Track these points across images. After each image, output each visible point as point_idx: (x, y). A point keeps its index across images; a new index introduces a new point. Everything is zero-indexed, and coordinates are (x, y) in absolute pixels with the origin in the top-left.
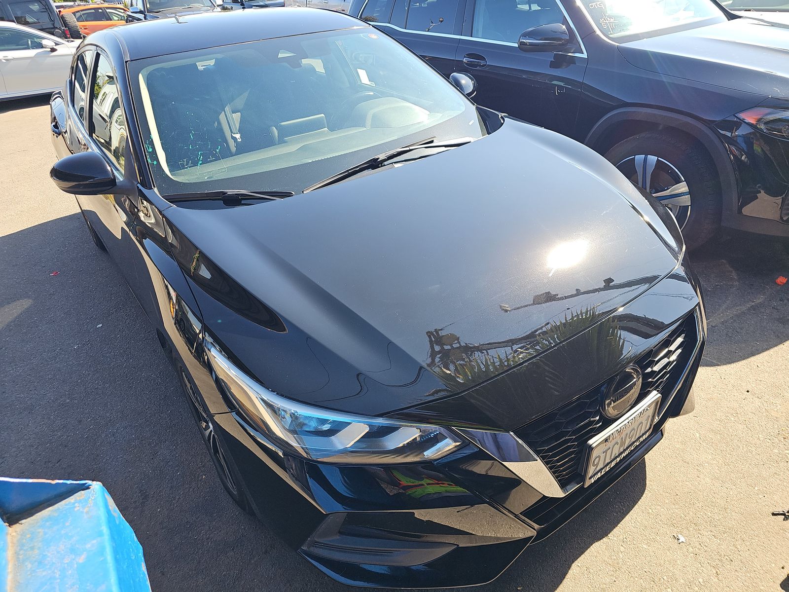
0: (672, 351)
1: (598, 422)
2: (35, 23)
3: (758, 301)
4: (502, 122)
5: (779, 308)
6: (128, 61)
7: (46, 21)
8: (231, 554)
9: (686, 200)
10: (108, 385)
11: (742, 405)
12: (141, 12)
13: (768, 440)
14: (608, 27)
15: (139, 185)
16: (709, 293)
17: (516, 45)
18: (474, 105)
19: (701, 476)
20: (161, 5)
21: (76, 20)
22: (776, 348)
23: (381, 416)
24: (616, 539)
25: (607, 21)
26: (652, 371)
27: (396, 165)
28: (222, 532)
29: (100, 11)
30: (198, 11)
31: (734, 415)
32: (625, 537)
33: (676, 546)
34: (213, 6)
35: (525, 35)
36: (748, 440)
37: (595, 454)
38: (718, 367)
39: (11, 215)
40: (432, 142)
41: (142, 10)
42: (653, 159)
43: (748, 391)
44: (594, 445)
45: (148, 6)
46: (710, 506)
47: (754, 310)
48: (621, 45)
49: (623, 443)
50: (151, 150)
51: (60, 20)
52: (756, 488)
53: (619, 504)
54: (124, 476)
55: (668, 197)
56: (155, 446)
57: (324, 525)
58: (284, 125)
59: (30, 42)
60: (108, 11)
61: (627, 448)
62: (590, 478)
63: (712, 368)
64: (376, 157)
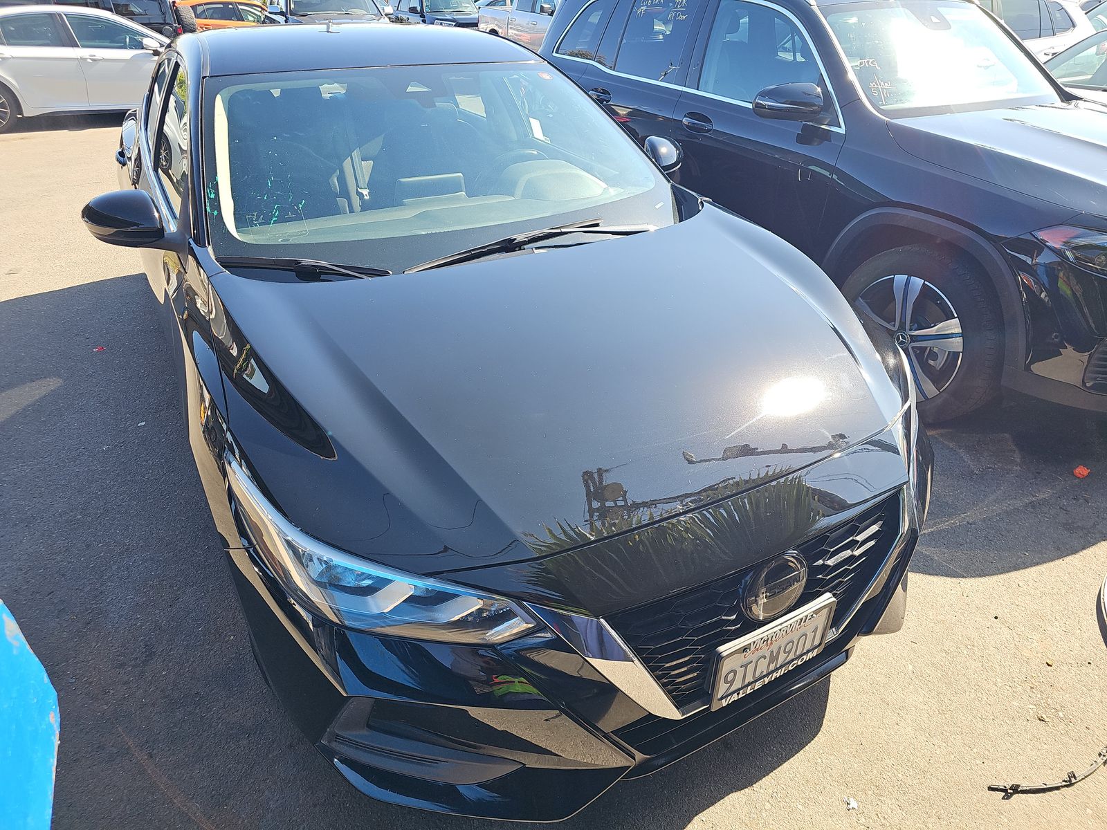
0: (859, 542)
1: (733, 623)
2: (141, 15)
3: (1042, 496)
4: (700, 208)
5: (1068, 509)
6: (206, 77)
7: (155, 14)
8: (245, 742)
9: (957, 344)
10: (135, 503)
11: (983, 635)
12: (282, 13)
13: (1008, 688)
14: (879, 95)
15: (191, 240)
16: (975, 477)
17: (750, 106)
18: (669, 182)
19: (902, 724)
20: (310, 6)
21: (194, 16)
22: (1051, 564)
23: (430, 575)
24: (763, 792)
25: (879, 87)
26: (823, 564)
27: (537, 251)
28: (240, 712)
29: (230, 6)
30: (359, 18)
31: (969, 647)
32: (775, 790)
33: (843, 812)
34: (380, 14)
35: (763, 95)
36: (980, 684)
37: (726, 667)
38: (963, 580)
39: (61, 266)
40: (597, 225)
41: (284, 10)
42: (918, 282)
43: (996, 618)
44: (725, 654)
45: (292, 6)
46: (904, 766)
47: (1033, 507)
48: (892, 121)
49: (774, 658)
50: (212, 196)
51: (173, 16)
52: (975, 750)
53: (778, 746)
54: (130, 623)
55: (933, 337)
56: (178, 589)
57: (345, 713)
58: (404, 182)
59: (128, 40)
60: (240, 7)
61: (781, 667)
62: (722, 698)
63: (954, 580)
64: (513, 237)
